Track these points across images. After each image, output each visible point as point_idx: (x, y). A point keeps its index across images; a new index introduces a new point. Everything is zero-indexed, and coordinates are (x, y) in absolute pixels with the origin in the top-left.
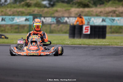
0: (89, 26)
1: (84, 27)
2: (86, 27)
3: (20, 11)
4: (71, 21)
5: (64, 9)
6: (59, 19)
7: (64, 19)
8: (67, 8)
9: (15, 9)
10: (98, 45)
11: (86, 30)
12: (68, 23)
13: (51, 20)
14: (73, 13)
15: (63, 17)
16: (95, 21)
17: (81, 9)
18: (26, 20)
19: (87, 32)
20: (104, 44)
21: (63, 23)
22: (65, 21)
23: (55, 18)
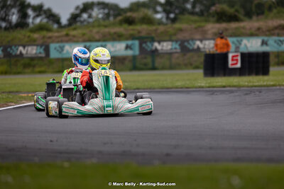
0: (239, 54)
1: (230, 56)
2: (233, 56)
3: (115, 33)
4: (206, 47)
5: (194, 26)
6: (186, 44)
7: (194, 44)
8: (198, 24)
9: (106, 30)
10: (255, 86)
11: (234, 62)
12: (203, 50)
13: (172, 45)
14: (210, 32)
15: (193, 40)
16: (249, 45)
17: (224, 25)
18: (127, 47)
19: (236, 64)
20: (265, 83)
21: (193, 50)
22: (196, 47)
23: (179, 43)
